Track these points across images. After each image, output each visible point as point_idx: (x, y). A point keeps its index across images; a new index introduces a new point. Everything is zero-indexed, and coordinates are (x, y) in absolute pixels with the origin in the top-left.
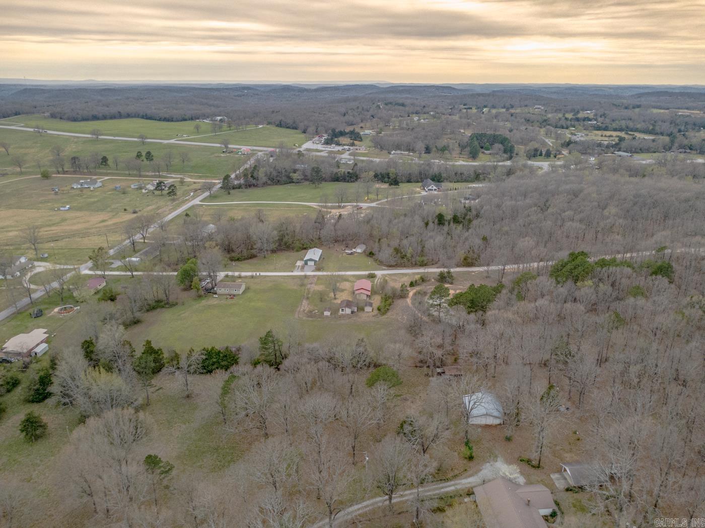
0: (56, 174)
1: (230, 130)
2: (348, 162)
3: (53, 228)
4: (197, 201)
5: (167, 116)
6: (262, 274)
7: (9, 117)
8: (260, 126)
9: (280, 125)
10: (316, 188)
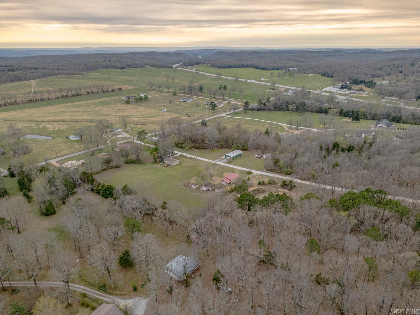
0: (181, 94)
1: (291, 76)
2: (344, 102)
3: (149, 119)
4: (224, 115)
5: (265, 67)
6: (198, 158)
7: (194, 65)
8: (311, 75)
9: (324, 75)
10: (301, 115)
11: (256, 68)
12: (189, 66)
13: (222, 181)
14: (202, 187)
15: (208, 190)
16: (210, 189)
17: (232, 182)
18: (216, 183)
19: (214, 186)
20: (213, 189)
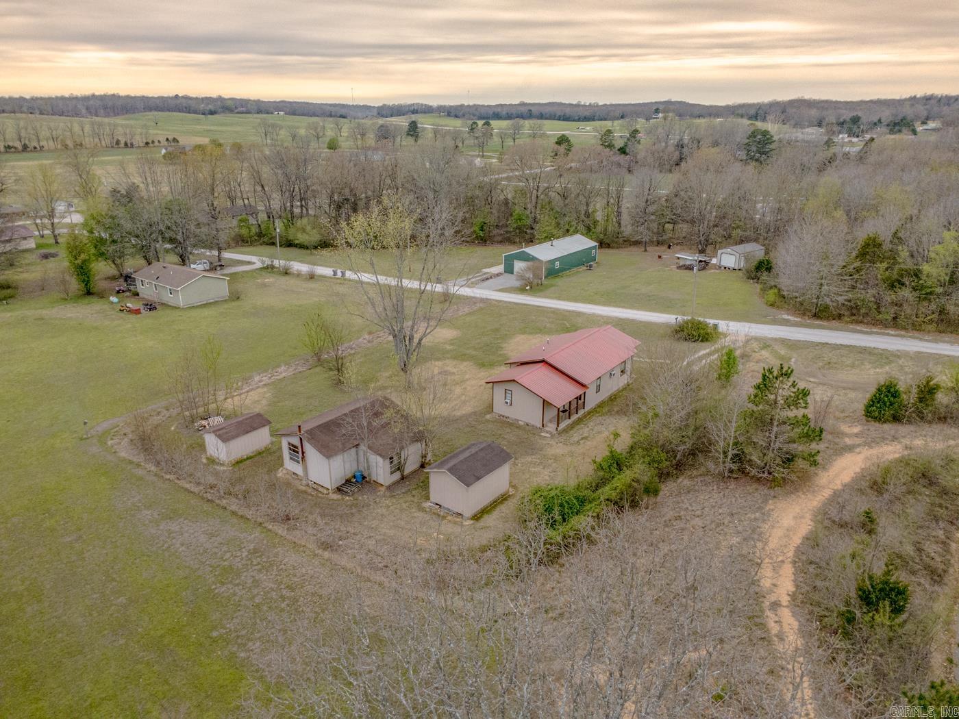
11: (564, 120)
12: (392, 116)
13: (499, 392)
14: (293, 449)
15: (358, 482)
16: (381, 471)
17: (592, 400)
18: (442, 409)
19: (419, 438)
20: (411, 466)
